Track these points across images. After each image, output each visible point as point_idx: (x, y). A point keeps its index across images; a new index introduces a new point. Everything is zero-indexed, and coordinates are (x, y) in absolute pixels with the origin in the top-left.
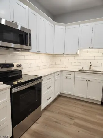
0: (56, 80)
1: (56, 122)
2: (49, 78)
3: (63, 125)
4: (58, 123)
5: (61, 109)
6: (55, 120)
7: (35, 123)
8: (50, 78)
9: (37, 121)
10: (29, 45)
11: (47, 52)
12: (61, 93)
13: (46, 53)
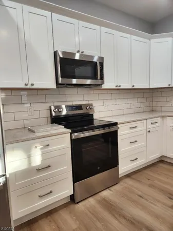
0: (149, 132)
1: (140, 196)
2: (132, 126)
3: (152, 203)
4: (143, 198)
5: (156, 181)
6: (140, 193)
7: (107, 190)
8: (136, 127)
9: (111, 188)
10: (99, 78)
11: (133, 86)
12: (163, 156)
13: (132, 88)
